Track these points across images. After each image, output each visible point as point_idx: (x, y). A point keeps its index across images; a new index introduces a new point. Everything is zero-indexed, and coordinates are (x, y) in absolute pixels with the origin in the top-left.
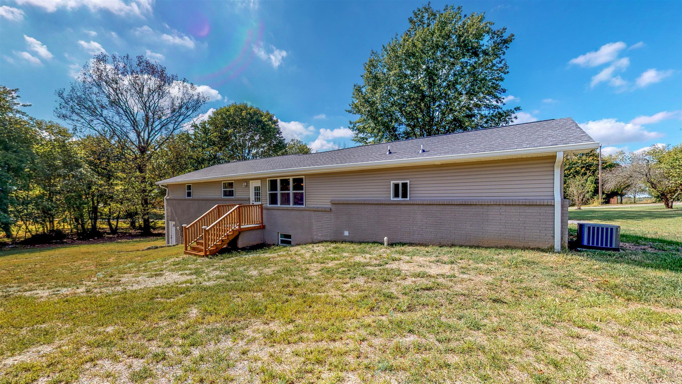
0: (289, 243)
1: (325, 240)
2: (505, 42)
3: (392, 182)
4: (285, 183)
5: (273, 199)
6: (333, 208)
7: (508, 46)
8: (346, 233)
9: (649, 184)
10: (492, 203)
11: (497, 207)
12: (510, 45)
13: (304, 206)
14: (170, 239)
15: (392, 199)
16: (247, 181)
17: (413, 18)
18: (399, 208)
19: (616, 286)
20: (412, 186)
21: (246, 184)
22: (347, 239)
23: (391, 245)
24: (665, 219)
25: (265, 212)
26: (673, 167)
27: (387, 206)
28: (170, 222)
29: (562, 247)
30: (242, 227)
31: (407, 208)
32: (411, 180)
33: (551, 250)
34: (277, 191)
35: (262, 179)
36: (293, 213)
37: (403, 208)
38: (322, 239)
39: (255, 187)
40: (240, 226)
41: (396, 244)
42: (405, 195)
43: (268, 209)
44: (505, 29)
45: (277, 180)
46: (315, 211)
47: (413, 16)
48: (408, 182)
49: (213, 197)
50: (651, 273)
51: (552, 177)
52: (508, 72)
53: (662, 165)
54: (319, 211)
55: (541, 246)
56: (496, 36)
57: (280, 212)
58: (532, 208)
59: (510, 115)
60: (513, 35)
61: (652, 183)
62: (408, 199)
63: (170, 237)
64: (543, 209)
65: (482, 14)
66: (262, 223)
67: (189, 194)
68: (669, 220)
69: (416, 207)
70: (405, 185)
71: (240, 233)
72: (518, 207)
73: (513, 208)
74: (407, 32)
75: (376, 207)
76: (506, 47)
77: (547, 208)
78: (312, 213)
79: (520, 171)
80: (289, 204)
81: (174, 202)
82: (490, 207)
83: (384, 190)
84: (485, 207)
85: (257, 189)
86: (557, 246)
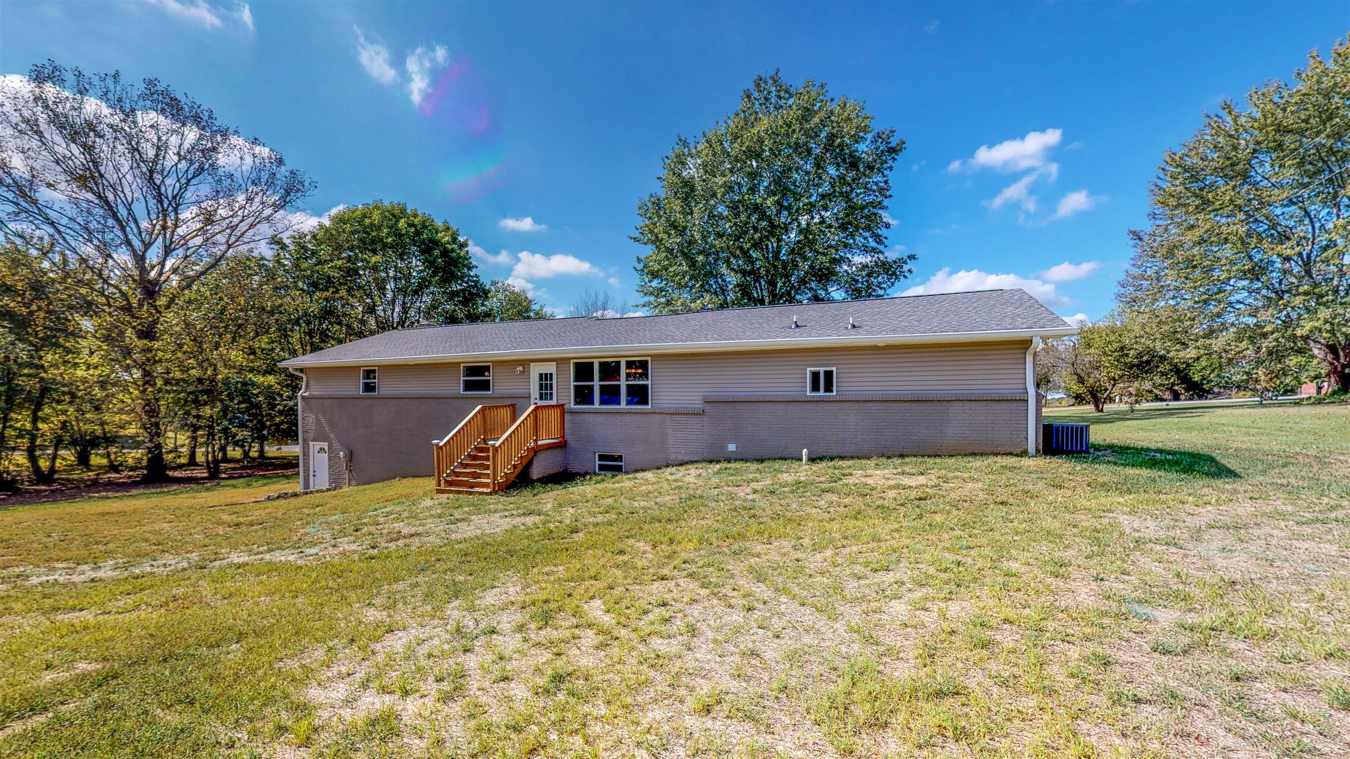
0: (619, 469)
1: (693, 459)
2: (893, 151)
3: (808, 369)
4: (610, 370)
5: (583, 396)
6: (708, 408)
7: (896, 157)
8: (732, 447)
9: (1075, 377)
10: (954, 399)
11: (961, 404)
12: (900, 157)
13: (650, 406)
14: (311, 478)
15: (808, 394)
16: (525, 363)
17: (752, 90)
18: (820, 406)
19: (1106, 484)
20: (840, 375)
21: (521, 368)
22: (734, 456)
23: (812, 460)
24: (1105, 425)
25: (567, 417)
26: (1105, 353)
27: (801, 404)
28: (311, 443)
29: (1037, 451)
30: (539, 443)
31: (834, 407)
32: (839, 366)
33: (1024, 453)
34: (593, 381)
35: (561, 362)
36: (627, 418)
37: (827, 406)
38: (686, 458)
39: (541, 375)
40: (536, 441)
41: (821, 459)
42: (829, 388)
43: (572, 412)
44: (892, 132)
45: (593, 363)
46: (671, 414)
47: (752, 87)
48: (834, 369)
49: (438, 392)
50: (1131, 471)
51: (1023, 366)
52: (890, 196)
53: (1092, 351)
54: (681, 414)
55: (1012, 450)
56: (880, 140)
57: (599, 418)
58: (1001, 404)
59: (901, 267)
60: (904, 143)
61: (1079, 376)
62: (834, 393)
63: (311, 473)
64: (1014, 405)
65: (862, 103)
66: (563, 437)
67: (369, 388)
68: (1109, 425)
69: (847, 405)
70: (829, 375)
71: (536, 453)
72: (984, 403)
73: (979, 404)
74: (740, 112)
75: (783, 406)
76: (893, 158)
77: (1019, 404)
78: (668, 417)
79: (987, 357)
80: (619, 403)
81: (327, 403)
82: (951, 404)
83: (794, 380)
84: (944, 404)
85: (545, 378)
86: (1031, 448)
